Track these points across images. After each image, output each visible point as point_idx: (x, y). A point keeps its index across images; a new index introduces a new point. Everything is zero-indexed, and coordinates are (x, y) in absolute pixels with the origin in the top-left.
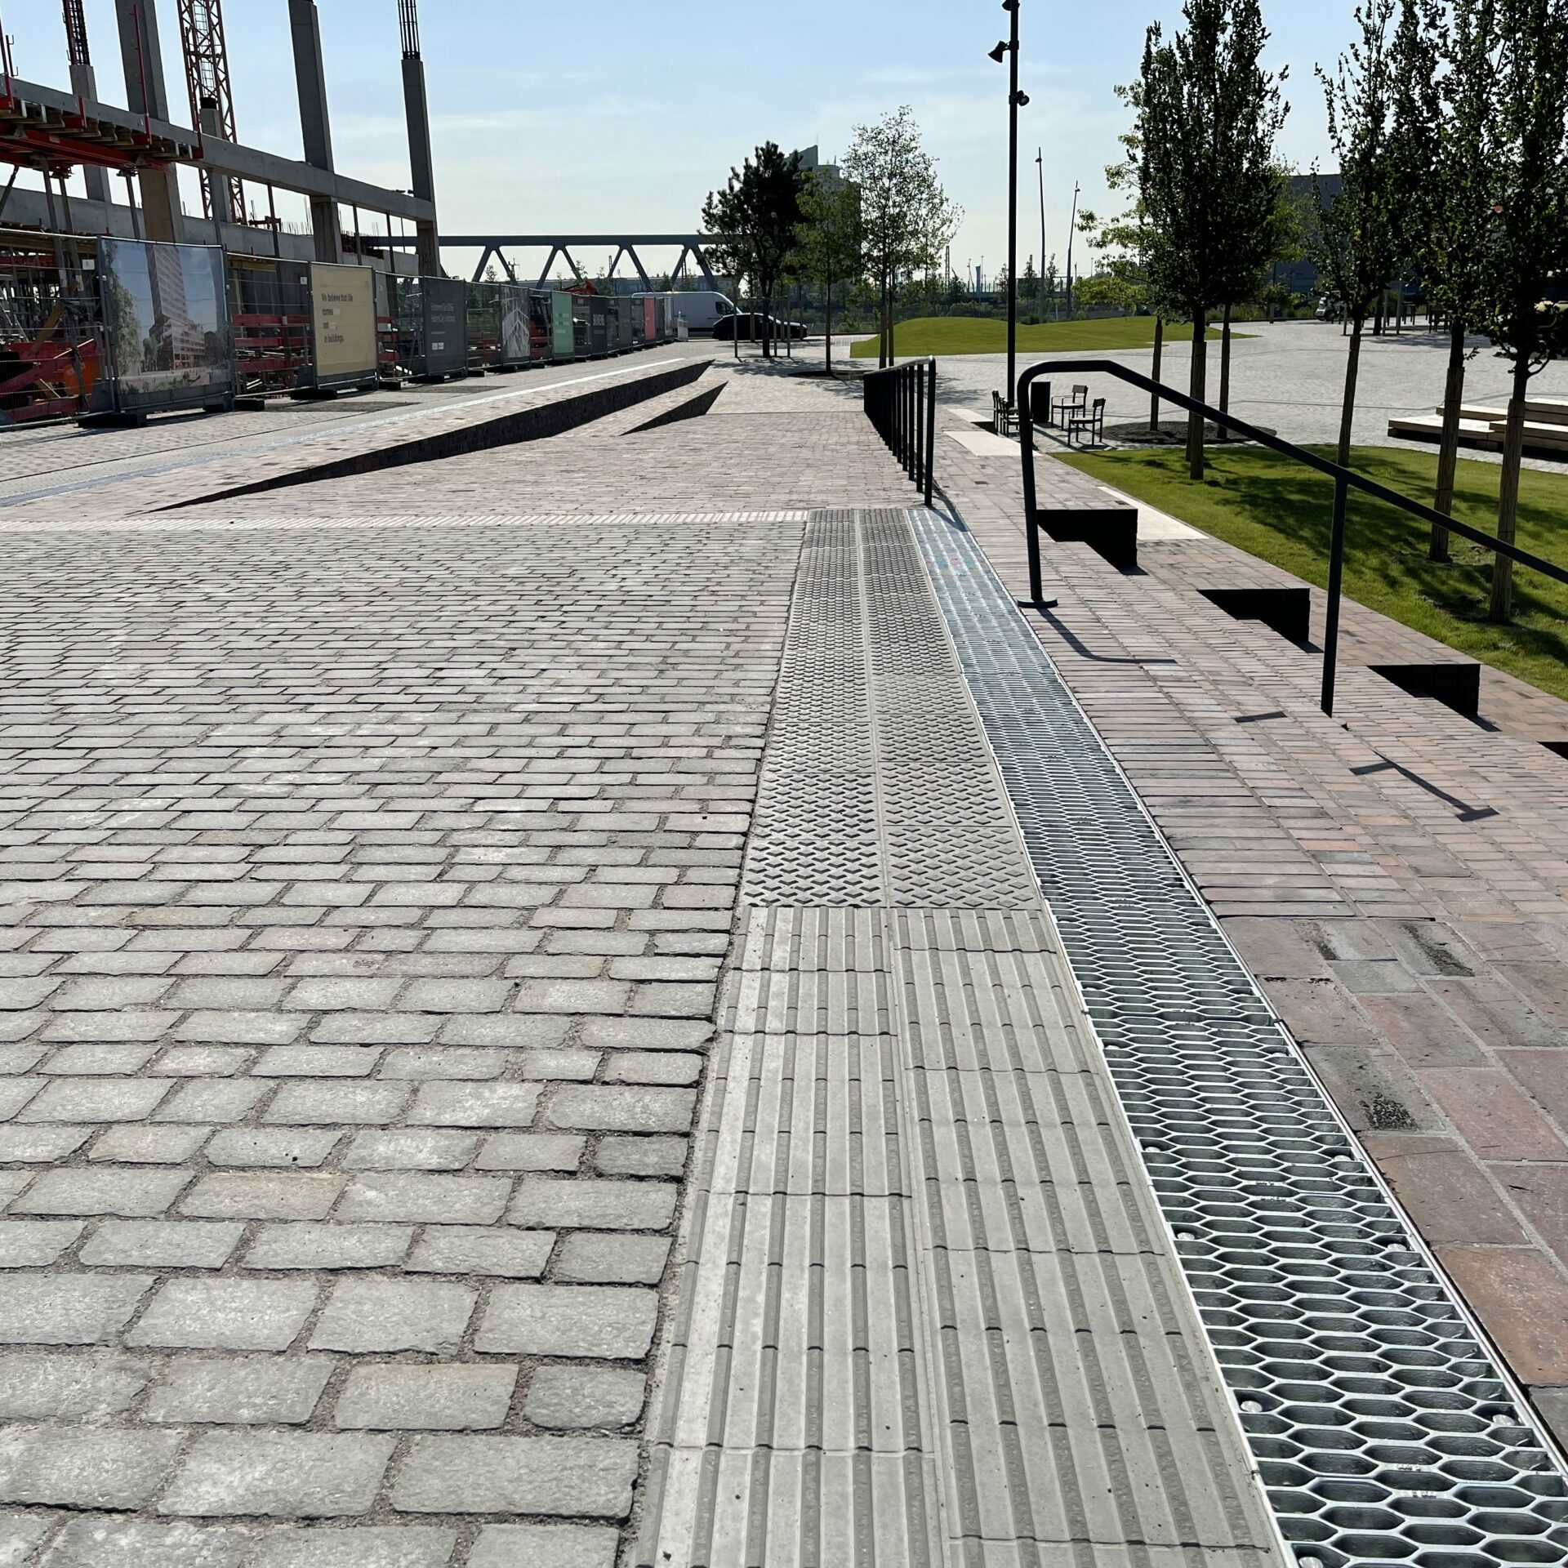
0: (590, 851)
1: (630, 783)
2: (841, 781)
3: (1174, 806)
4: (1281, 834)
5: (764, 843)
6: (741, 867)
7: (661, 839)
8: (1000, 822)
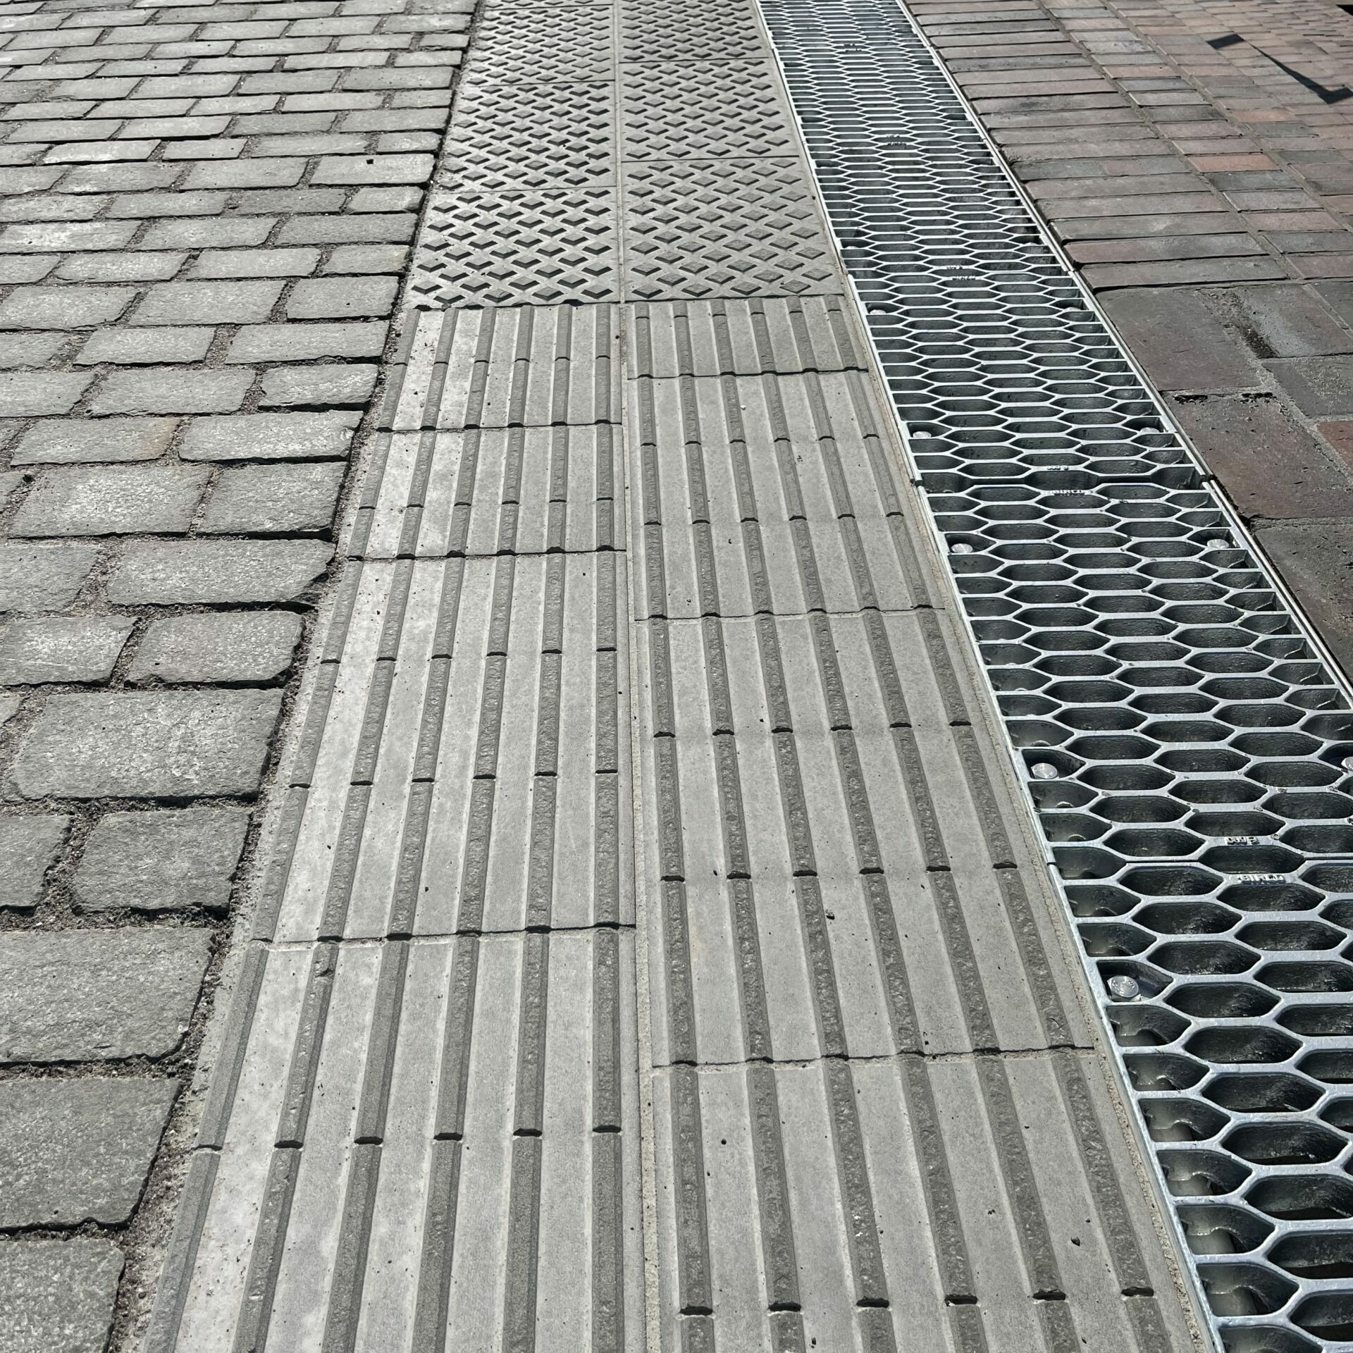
0: (196, 225)
1: (275, 111)
2: (567, 94)
3: (1015, 112)
4: (1159, 148)
5: (451, 199)
6: (412, 242)
7: (304, 199)
8: (783, 150)
